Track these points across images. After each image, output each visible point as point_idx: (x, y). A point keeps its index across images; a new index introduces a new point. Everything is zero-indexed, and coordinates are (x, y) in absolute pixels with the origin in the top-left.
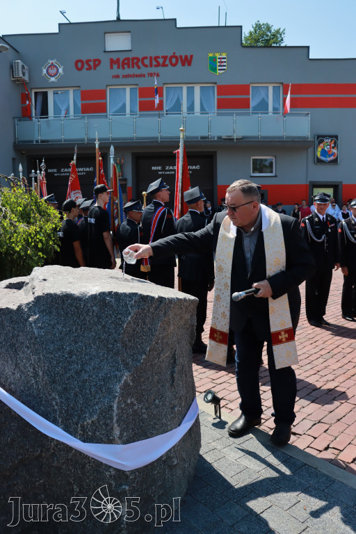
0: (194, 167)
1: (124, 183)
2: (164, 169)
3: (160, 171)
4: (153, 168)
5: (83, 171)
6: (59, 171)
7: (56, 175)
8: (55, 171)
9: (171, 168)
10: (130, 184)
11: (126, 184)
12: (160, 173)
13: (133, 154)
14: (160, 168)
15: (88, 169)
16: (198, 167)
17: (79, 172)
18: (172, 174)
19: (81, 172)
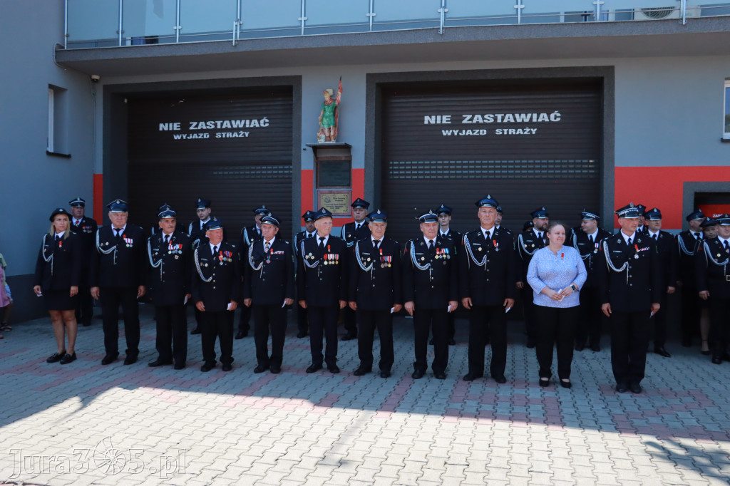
0: (544, 117)
1: (341, 155)
2: (456, 124)
3: (446, 127)
4: (427, 119)
5: (244, 129)
6: (185, 129)
7: (177, 137)
8: (176, 126)
9: (478, 118)
10: (359, 161)
11: (349, 162)
12: (446, 133)
13: (370, 77)
14: (445, 119)
15: (255, 123)
16: (555, 117)
17: (232, 130)
18: (479, 137)
19: (238, 130)
